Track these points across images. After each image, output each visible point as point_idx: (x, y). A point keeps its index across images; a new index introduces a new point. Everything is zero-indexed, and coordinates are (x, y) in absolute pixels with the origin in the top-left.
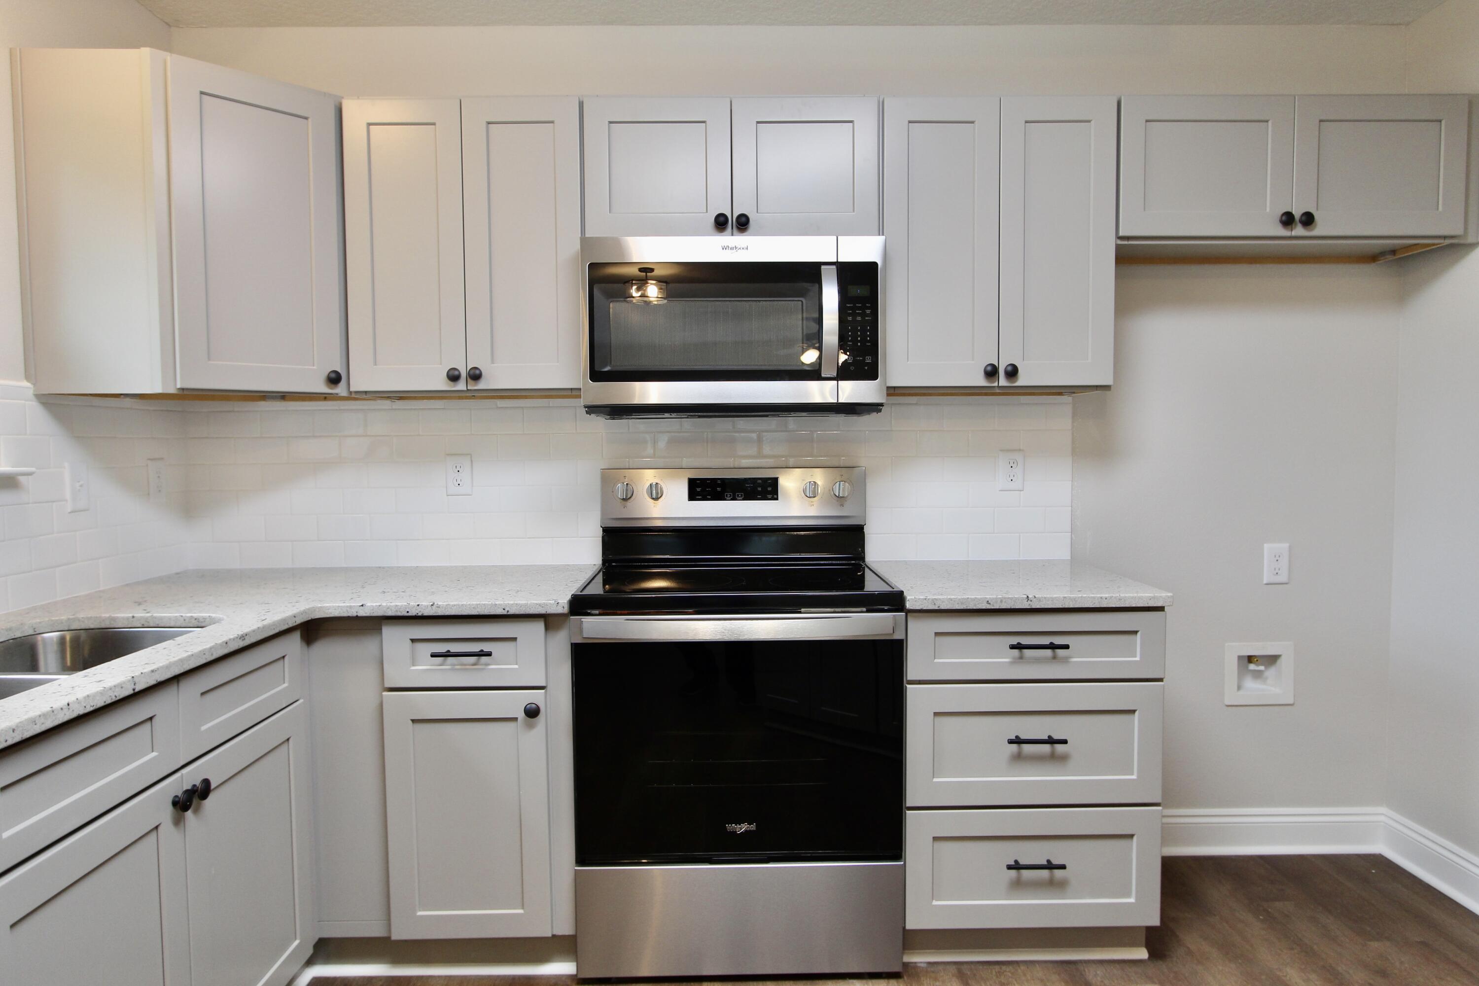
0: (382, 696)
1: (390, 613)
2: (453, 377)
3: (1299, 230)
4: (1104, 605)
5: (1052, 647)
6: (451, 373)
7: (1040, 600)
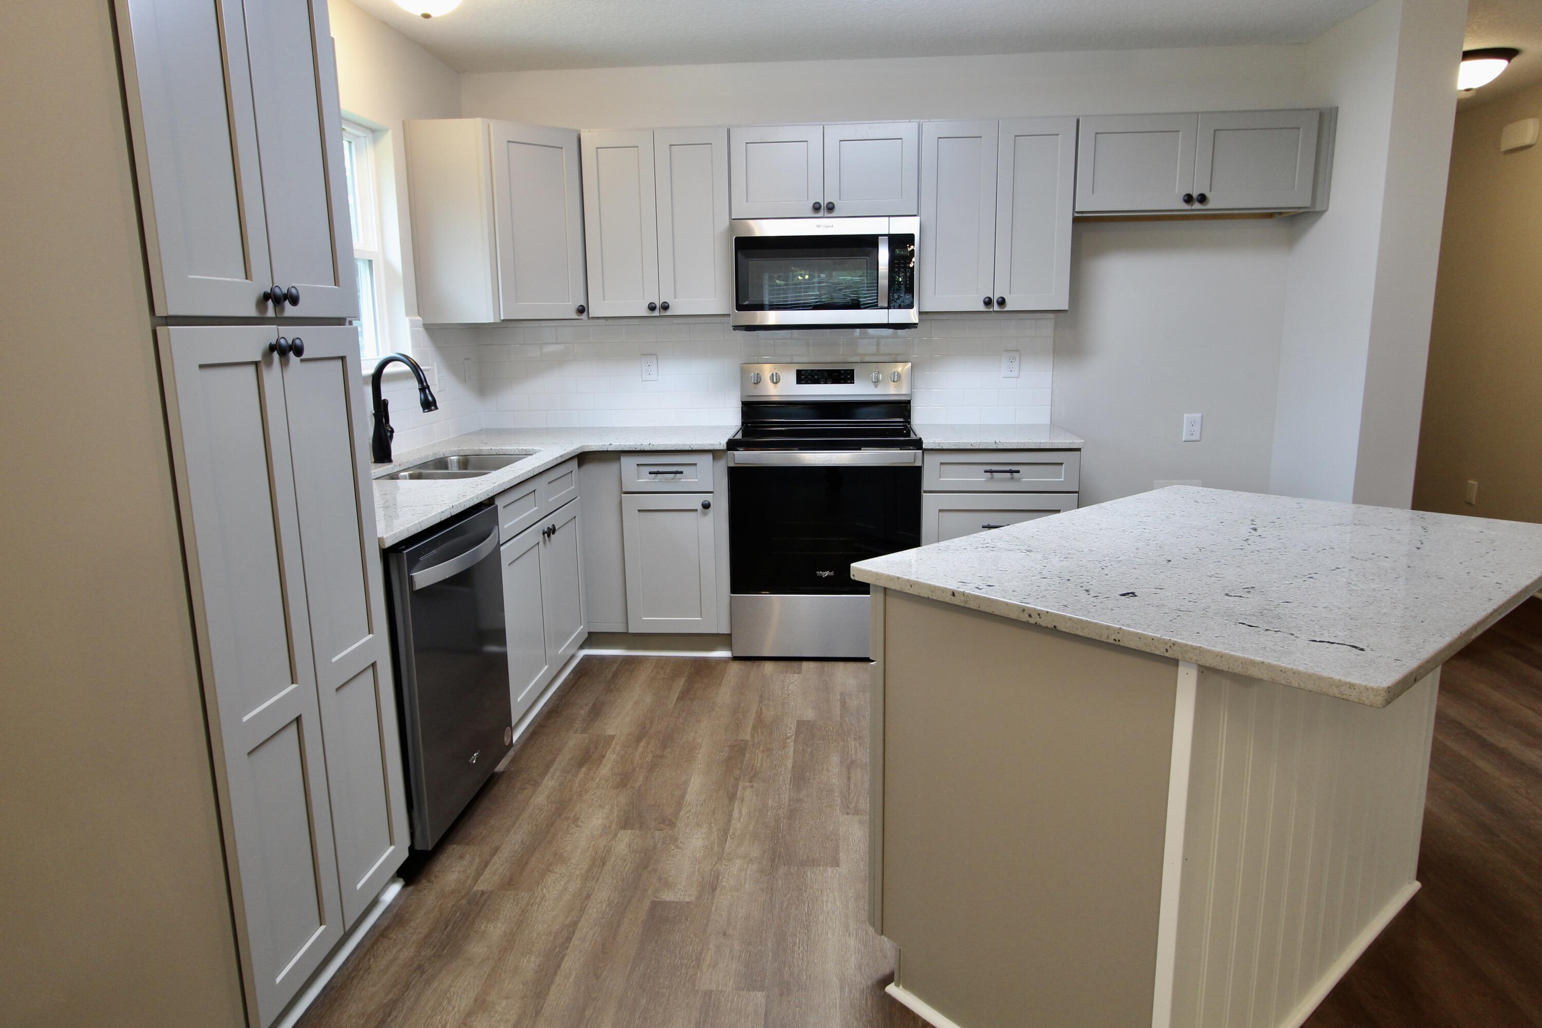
0: (621, 496)
1: (626, 449)
2: (652, 308)
3: (1197, 206)
4: (1042, 447)
5: (1011, 472)
6: (651, 305)
7: (1003, 443)
